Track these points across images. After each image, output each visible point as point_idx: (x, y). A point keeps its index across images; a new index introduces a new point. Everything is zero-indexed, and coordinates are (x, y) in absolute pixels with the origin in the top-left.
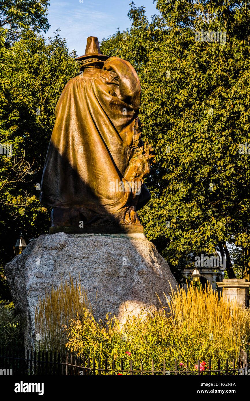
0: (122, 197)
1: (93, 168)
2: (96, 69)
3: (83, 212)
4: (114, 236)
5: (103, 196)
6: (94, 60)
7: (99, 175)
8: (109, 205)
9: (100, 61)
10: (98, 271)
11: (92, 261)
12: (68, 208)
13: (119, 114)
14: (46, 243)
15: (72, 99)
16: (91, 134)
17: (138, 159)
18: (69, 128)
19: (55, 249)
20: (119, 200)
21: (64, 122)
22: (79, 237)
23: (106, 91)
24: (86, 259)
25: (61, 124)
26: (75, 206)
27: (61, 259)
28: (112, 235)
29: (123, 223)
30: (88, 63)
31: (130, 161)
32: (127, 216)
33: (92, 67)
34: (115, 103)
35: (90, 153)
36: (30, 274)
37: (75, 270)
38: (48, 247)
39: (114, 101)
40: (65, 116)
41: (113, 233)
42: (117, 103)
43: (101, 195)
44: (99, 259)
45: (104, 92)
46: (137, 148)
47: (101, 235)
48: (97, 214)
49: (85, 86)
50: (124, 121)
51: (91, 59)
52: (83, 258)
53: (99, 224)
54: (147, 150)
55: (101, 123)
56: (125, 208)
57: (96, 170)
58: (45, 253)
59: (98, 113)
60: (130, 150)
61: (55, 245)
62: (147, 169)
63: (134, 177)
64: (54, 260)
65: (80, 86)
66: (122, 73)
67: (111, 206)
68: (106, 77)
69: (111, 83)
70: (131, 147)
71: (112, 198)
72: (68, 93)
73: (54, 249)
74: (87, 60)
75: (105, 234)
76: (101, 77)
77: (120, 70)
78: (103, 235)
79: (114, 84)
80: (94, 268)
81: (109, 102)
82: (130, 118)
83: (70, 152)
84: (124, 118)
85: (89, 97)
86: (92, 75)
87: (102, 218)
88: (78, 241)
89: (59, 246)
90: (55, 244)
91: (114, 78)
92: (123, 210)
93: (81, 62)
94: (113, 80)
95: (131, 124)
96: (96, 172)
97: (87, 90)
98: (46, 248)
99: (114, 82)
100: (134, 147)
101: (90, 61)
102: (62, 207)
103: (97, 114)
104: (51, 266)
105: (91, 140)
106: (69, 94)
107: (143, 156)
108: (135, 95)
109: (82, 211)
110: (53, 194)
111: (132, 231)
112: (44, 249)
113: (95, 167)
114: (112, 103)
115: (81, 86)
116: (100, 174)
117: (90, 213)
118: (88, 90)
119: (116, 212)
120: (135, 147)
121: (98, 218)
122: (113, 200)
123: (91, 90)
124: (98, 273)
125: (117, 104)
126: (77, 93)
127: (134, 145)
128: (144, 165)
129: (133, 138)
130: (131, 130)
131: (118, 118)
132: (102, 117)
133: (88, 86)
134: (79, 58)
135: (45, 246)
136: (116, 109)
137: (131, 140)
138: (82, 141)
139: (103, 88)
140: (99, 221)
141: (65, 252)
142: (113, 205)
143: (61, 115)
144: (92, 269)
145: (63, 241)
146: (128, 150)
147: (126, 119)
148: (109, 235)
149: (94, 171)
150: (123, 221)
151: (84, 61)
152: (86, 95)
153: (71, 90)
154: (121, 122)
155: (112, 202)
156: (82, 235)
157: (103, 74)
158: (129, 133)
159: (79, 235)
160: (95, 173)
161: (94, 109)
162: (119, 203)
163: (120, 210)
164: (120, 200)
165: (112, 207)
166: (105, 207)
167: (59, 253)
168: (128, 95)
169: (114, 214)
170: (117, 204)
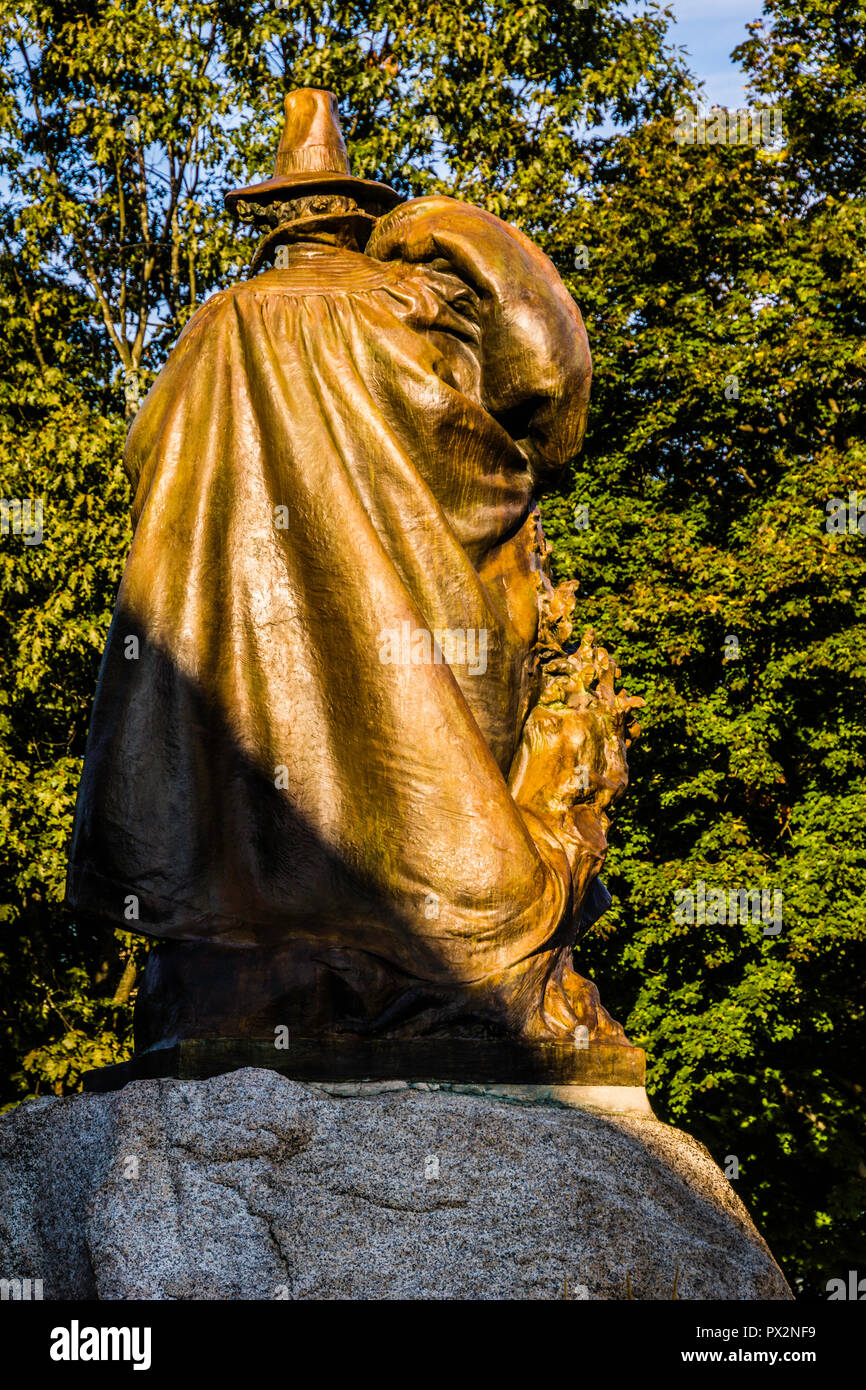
0: (533, 899)
1: (375, 743)
2: (345, 249)
3: (346, 970)
4: (504, 1097)
5: (438, 890)
6: (339, 207)
7: (414, 783)
8: (467, 936)
9: (362, 212)
10: (548, 1273)
11: (495, 1221)
12: (253, 944)
13: (474, 483)
14: (185, 1123)
15: (241, 392)
16: (361, 573)
17: (569, 711)
18: (226, 538)
19: (250, 1156)
20: (519, 912)
21: (202, 507)
22: (335, 1096)
23: (420, 363)
24: (458, 1213)
25: (184, 511)
26: (292, 936)
27: (302, 1209)
28: (495, 1091)
29: (543, 1033)
30: (309, 217)
31: (528, 721)
32: (555, 998)
33: (330, 238)
34: (464, 422)
35: (354, 668)
36: (139, 1283)
37: (408, 1264)
38: (206, 1146)
39: (459, 415)
40: (207, 477)
41: (501, 1080)
42: (471, 426)
43: (426, 882)
44: (533, 1214)
45: (413, 366)
46: (558, 655)
47: (442, 1089)
48: (412, 983)
49: (306, 331)
50: (496, 519)
51: (318, 201)
52: (439, 1205)
53: (425, 1033)
54: (604, 672)
55: (397, 521)
56: (547, 955)
57: (391, 756)
58: (193, 1176)
59: (386, 469)
60: (531, 663)
61: (249, 1135)
62: (614, 762)
63: (568, 802)
64: (260, 1214)
65: (278, 327)
66: (505, 276)
67: (480, 941)
68: (408, 293)
69: (434, 327)
70: (535, 653)
71: (485, 904)
72: (212, 361)
73: (242, 1156)
74: (304, 202)
75: (459, 1087)
76: (380, 293)
77: (498, 263)
78: (451, 1090)
79: (446, 329)
80: (520, 1256)
81: (436, 417)
82: (518, 509)
83: (230, 658)
84: (494, 504)
85: (331, 387)
86: (334, 277)
87: (439, 1004)
88: (372, 1117)
89: (269, 1139)
90: (241, 1129)
91: (451, 303)
92: (538, 964)
93: (263, 212)
94: (442, 311)
95: (517, 537)
96: (393, 764)
97: (317, 351)
98: (189, 1148)
99: (448, 320)
100: (544, 650)
101: (317, 211)
102: (217, 940)
103: (378, 472)
104: (251, 1244)
105: (364, 602)
106: (220, 367)
107: (592, 698)
108: (570, 390)
109: (340, 964)
110: (158, 873)
111: (590, 1072)
112: (177, 1153)
113: (385, 740)
114: (449, 425)
115: (283, 324)
116: (416, 777)
117: (380, 974)
118: (327, 354)
119: (505, 976)
120: (549, 654)
121: (422, 1003)
122: (489, 913)
123: (342, 351)
124: (550, 1285)
125: (475, 433)
126: (267, 367)
127: (544, 642)
128: (598, 741)
129: (541, 609)
130: (524, 568)
131: (469, 503)
132: (410, 490)
133: (321, 333)
134: (256, 190)
135: (184, 1141)
136: (466, 454)
137: (534, 614)
138: (300, 607)
139: (405, 350)
140: (426, 1018)
141: (317, 1173)
142: (488, 939)
143: (182, 469)
144: (510, 1264)
145: (293, 1112)
146: (526, 664)
147: (501, 510)
148: (481, 1089)
149: (384, 760)
150: (539, 1024)
151: (284, 207)
152: (317, 372)
153: (228, 343)
154: (481, 522)
155: (485, 924)
156: (348, 1088)
157: (391, 277)
158: (515, 581)
159: (330, 1088)
160: (389, 769)
161: (361, 447)
162: (521, 930)
163: (527, 964)
164: (528, 912)
165: (482, 946)
166: (448, 944)
167: (278, 1176)
168: (537, 387)
169: (497, 982)
170: (509, 932)
